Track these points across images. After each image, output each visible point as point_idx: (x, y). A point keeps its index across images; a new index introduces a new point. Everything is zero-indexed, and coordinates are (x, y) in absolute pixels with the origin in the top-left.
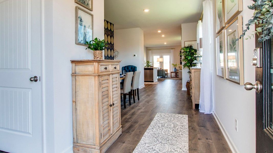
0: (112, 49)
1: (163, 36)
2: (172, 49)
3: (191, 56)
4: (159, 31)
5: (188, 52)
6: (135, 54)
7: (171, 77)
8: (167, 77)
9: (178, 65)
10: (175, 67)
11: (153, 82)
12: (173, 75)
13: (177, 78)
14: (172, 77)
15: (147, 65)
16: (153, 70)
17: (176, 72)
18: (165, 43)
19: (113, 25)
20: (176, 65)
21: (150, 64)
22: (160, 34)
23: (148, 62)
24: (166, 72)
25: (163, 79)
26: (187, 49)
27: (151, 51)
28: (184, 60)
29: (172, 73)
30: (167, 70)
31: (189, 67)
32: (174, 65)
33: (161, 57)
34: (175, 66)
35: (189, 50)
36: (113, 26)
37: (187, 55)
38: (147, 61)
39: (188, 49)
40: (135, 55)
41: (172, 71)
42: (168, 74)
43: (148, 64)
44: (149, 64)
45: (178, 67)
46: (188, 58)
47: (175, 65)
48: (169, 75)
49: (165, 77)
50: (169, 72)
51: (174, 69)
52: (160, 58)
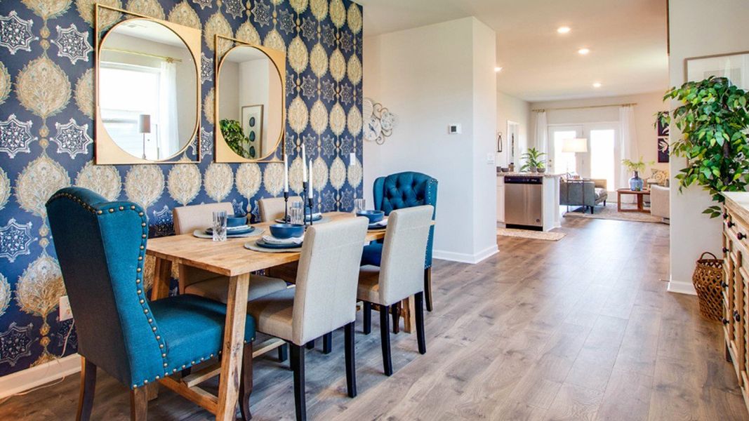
0: (350, 106)
1: (584, 51)
2: (623, 106)
3: (730, 132)
4: (564, 30)
5: (707, 110)
6: (454, 125)
7: (620, 210)
8: (601, 210)
9: (647, 164)
10: (636, 173)
11: (540, 229)
12: (629, 201)
13: (644, 216)
14: (622, 207)
15: (530, 162)
16: (541, 183)
17: (642, 191)
18: (597, 85)
19: (360, 8)
20: (642, 164)
21: (542, 160)
22: (570, 42)
23: (533, 151)
24: (598, 191)
25: (584, 215)
26: (703, 92)
27: (545, 113)
28: (683, 148)
29: (622, 195)
30: (605, 181)
31: (712, 184)
32: (632, 164)
33: (583, 135)
34: (638, 170)
35: (713, 100)
36: (358, 13)
37: (702, 123)
38: (530, 150)
39: (711, 90)
40: (454, 129)
41: (623, 187)
42: (606, 195)
43: (533, 161)
44: (537, 161)
45: (650, 174)
46: (713, 142)
47: (635, 167)
48: (611, 202)
49: (592, 208)
50: (611, 188)
51: (630, 180)
52: (577, 137)
